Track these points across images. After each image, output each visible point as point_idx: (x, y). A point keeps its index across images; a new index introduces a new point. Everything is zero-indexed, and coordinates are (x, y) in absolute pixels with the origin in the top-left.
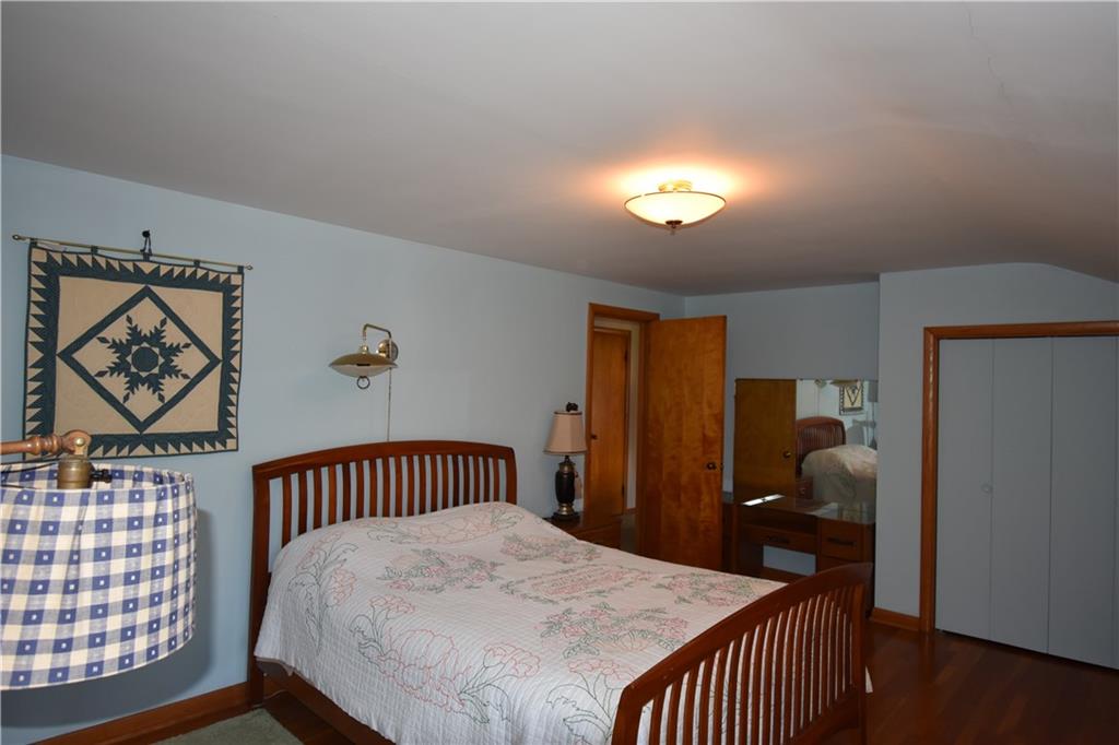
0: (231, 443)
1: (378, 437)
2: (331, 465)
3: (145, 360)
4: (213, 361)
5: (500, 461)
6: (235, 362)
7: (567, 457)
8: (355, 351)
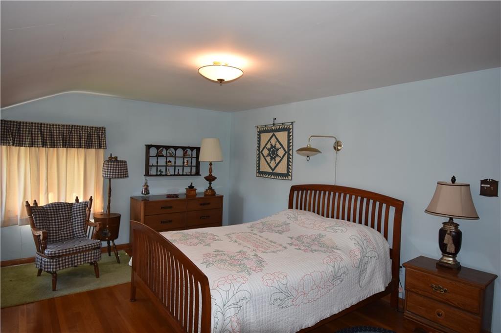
0: (290, 178)
1: (332, 183)
2: (311, 191)
3: (273, 153)
4: (286, 153)
5: (391, 207)
6: (291, 152)
7: (451, 219)
8: (306, 146)
